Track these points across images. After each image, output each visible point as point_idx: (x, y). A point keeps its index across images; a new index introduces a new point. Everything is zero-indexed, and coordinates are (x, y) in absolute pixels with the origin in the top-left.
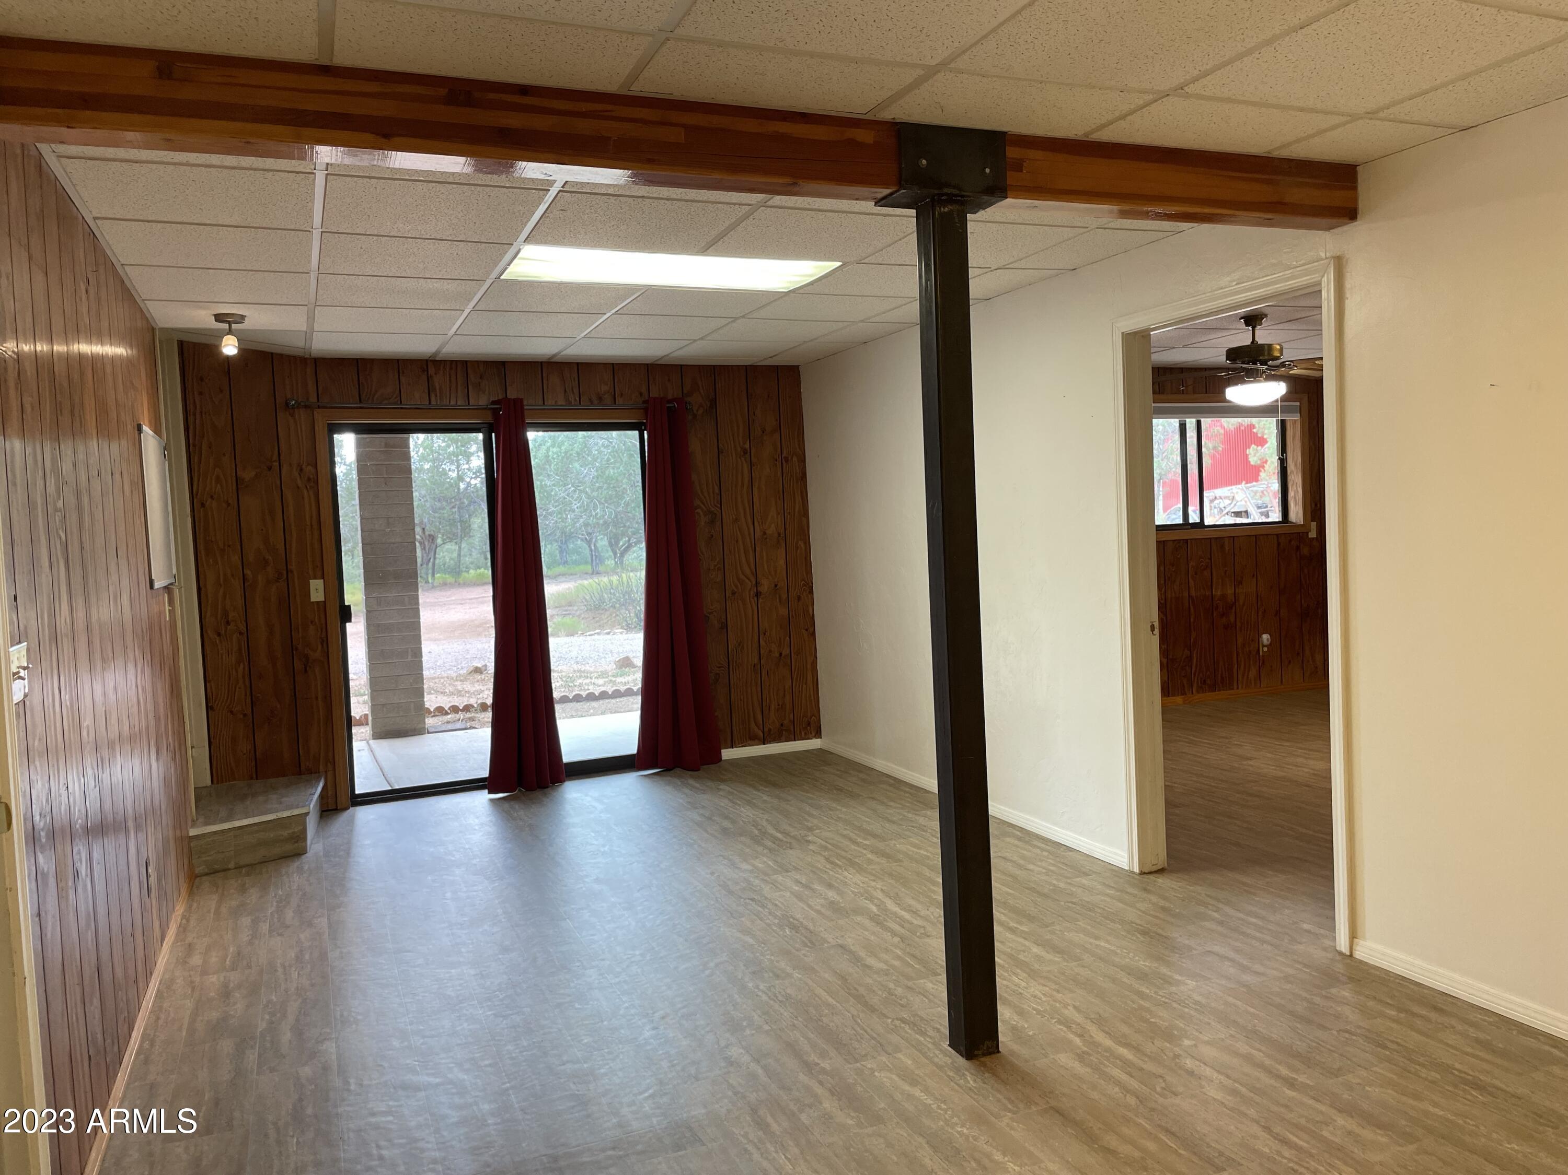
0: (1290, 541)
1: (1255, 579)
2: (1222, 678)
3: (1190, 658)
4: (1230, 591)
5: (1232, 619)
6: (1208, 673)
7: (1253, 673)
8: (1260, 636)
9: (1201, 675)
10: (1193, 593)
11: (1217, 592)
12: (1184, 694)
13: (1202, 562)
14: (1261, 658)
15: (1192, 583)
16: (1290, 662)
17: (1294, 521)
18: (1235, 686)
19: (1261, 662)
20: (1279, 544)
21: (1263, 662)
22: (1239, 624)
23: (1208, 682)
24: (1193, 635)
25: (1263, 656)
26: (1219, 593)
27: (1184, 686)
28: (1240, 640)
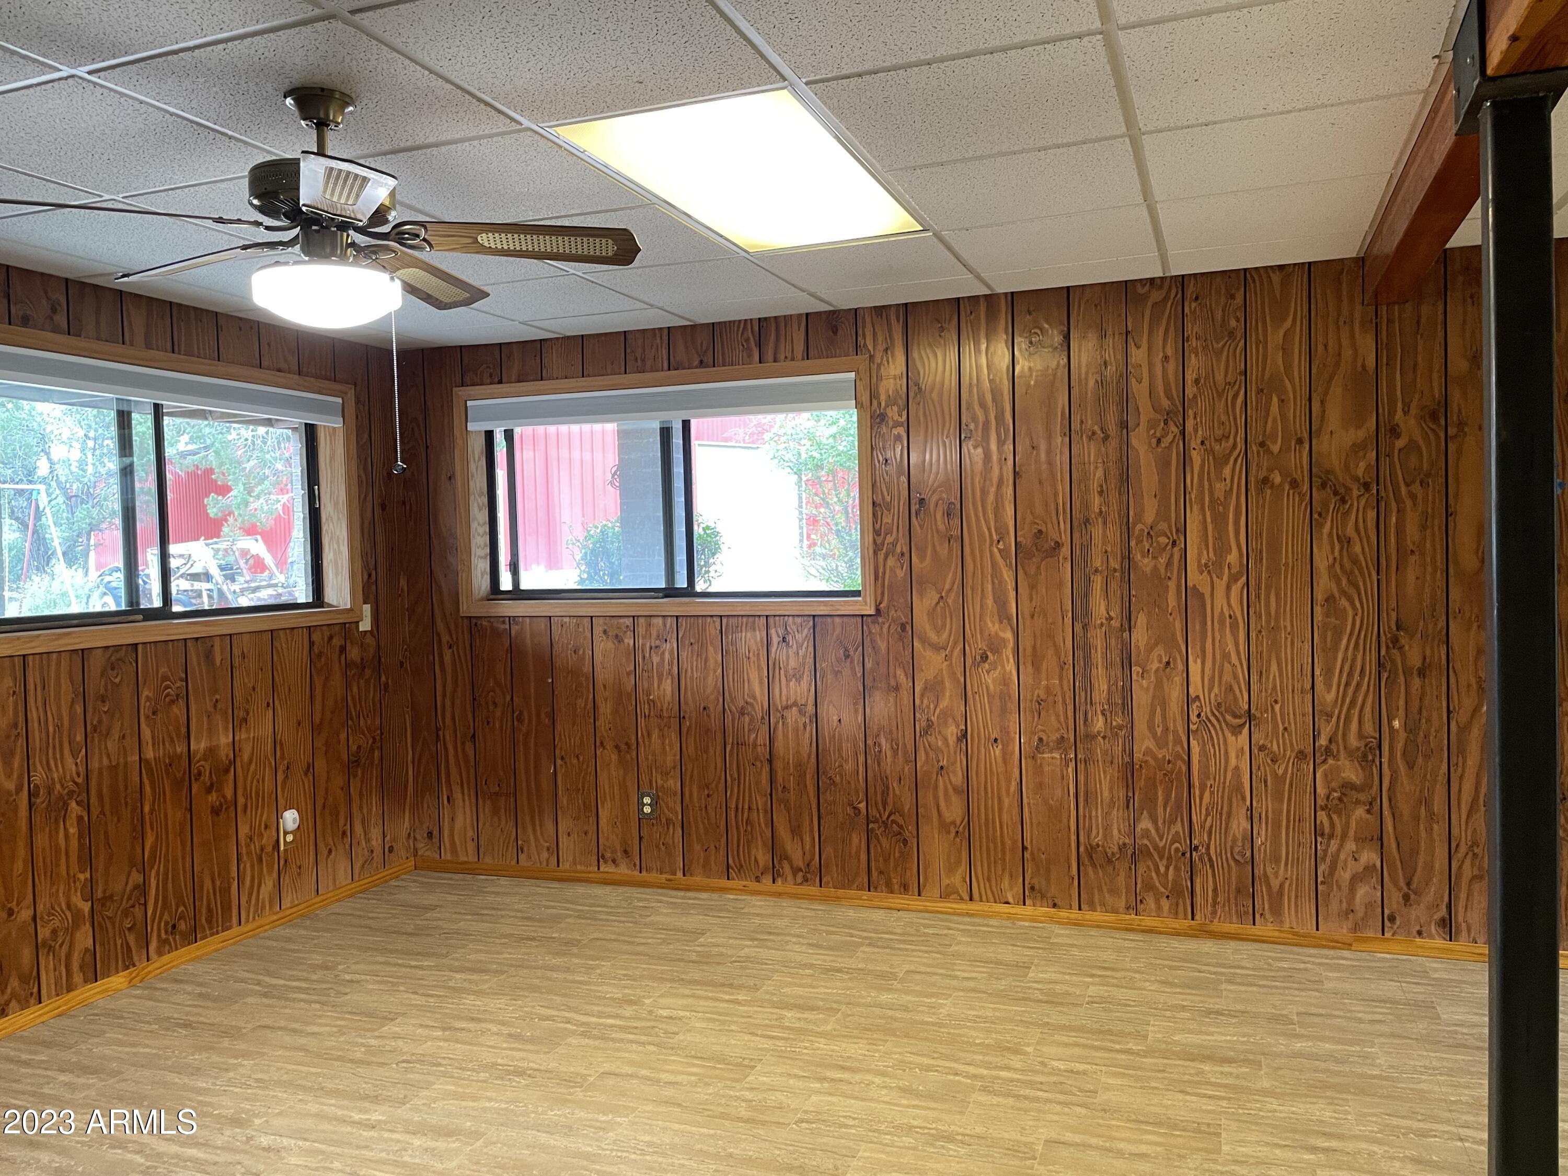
0: (331, 638)
1: (271, 712)
2: (210, 910)
3: (142, 889)
4: (224, 740)
5: (229, 793)
6: (181, 909)
7: (268, 886)
8: (279, 816)
9: (166, 917)
10: (150, 754)
11: (199, 745)
12: (129, 963)
13: (167, 687)
14: (282, 855)
15: (147, 733)
16: (330, 851)
17: (335, 603)
18: (235, 920)
19: (282, 862)
20: (312, 644)
21: (286, 861)
22: (241, 801)
23: (182, 926)
24: (150, 841)
25: (285, 850)
26: (203, 745)
27: (129, 948)
28: (244, 830)
